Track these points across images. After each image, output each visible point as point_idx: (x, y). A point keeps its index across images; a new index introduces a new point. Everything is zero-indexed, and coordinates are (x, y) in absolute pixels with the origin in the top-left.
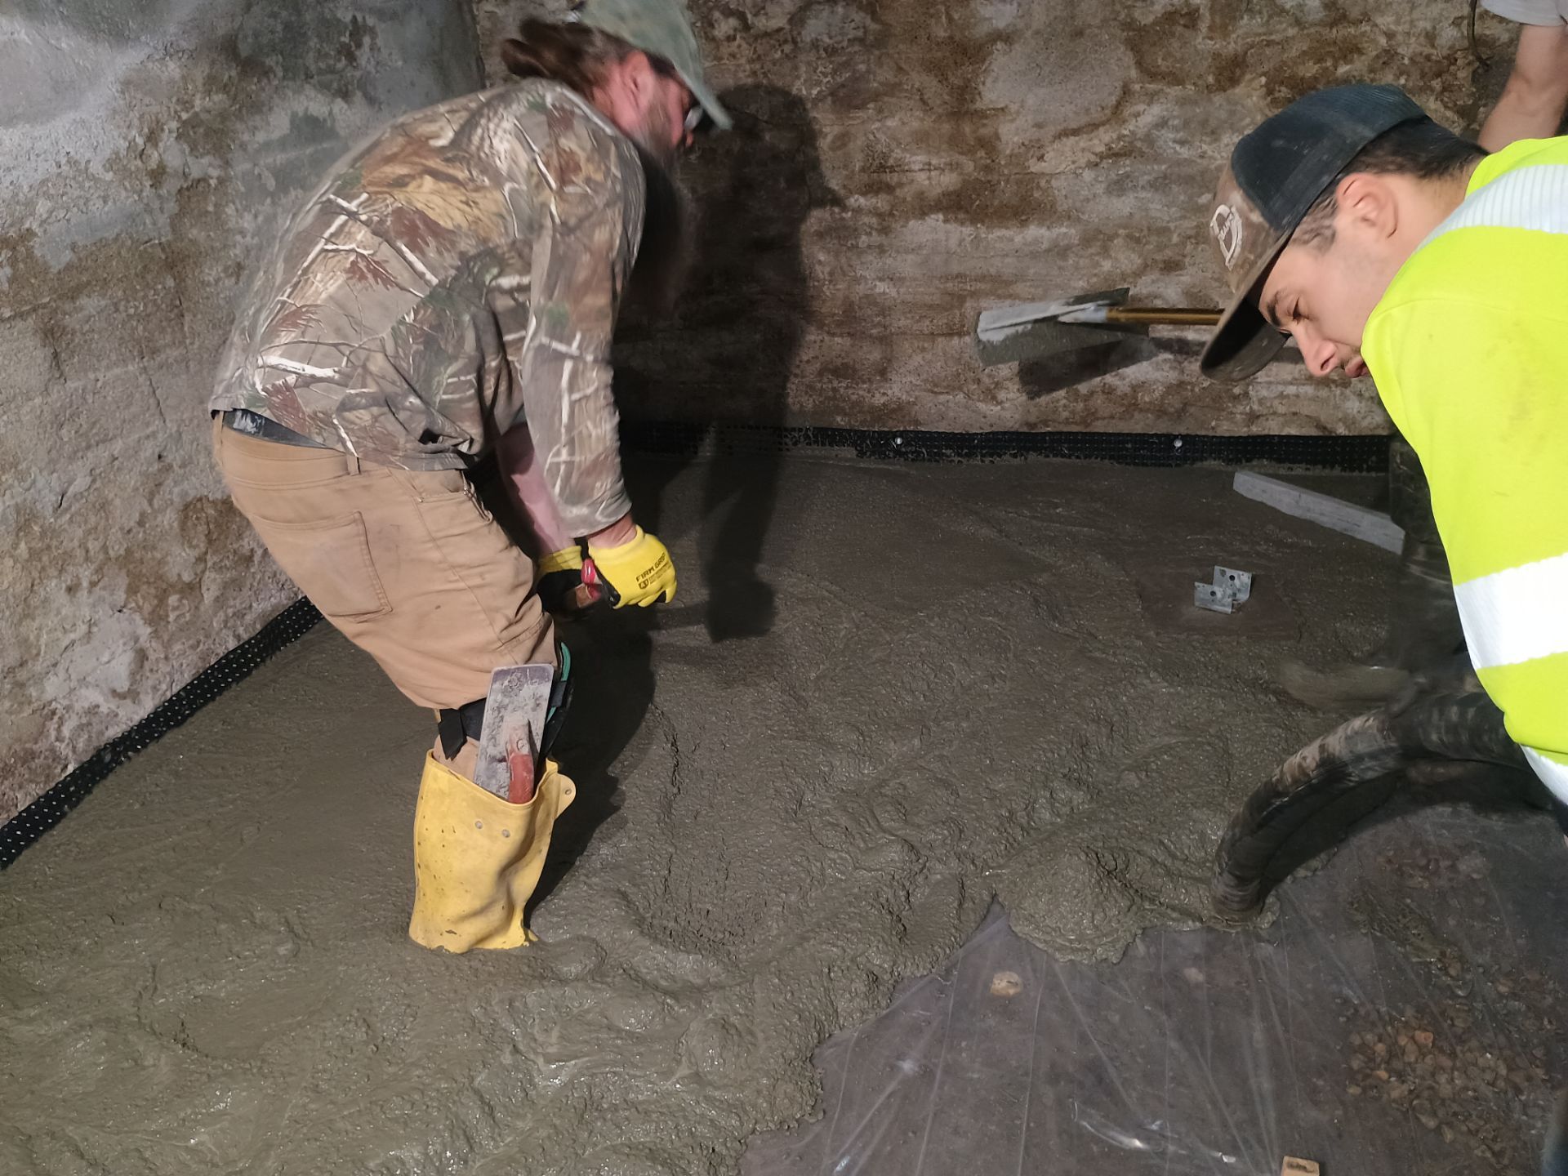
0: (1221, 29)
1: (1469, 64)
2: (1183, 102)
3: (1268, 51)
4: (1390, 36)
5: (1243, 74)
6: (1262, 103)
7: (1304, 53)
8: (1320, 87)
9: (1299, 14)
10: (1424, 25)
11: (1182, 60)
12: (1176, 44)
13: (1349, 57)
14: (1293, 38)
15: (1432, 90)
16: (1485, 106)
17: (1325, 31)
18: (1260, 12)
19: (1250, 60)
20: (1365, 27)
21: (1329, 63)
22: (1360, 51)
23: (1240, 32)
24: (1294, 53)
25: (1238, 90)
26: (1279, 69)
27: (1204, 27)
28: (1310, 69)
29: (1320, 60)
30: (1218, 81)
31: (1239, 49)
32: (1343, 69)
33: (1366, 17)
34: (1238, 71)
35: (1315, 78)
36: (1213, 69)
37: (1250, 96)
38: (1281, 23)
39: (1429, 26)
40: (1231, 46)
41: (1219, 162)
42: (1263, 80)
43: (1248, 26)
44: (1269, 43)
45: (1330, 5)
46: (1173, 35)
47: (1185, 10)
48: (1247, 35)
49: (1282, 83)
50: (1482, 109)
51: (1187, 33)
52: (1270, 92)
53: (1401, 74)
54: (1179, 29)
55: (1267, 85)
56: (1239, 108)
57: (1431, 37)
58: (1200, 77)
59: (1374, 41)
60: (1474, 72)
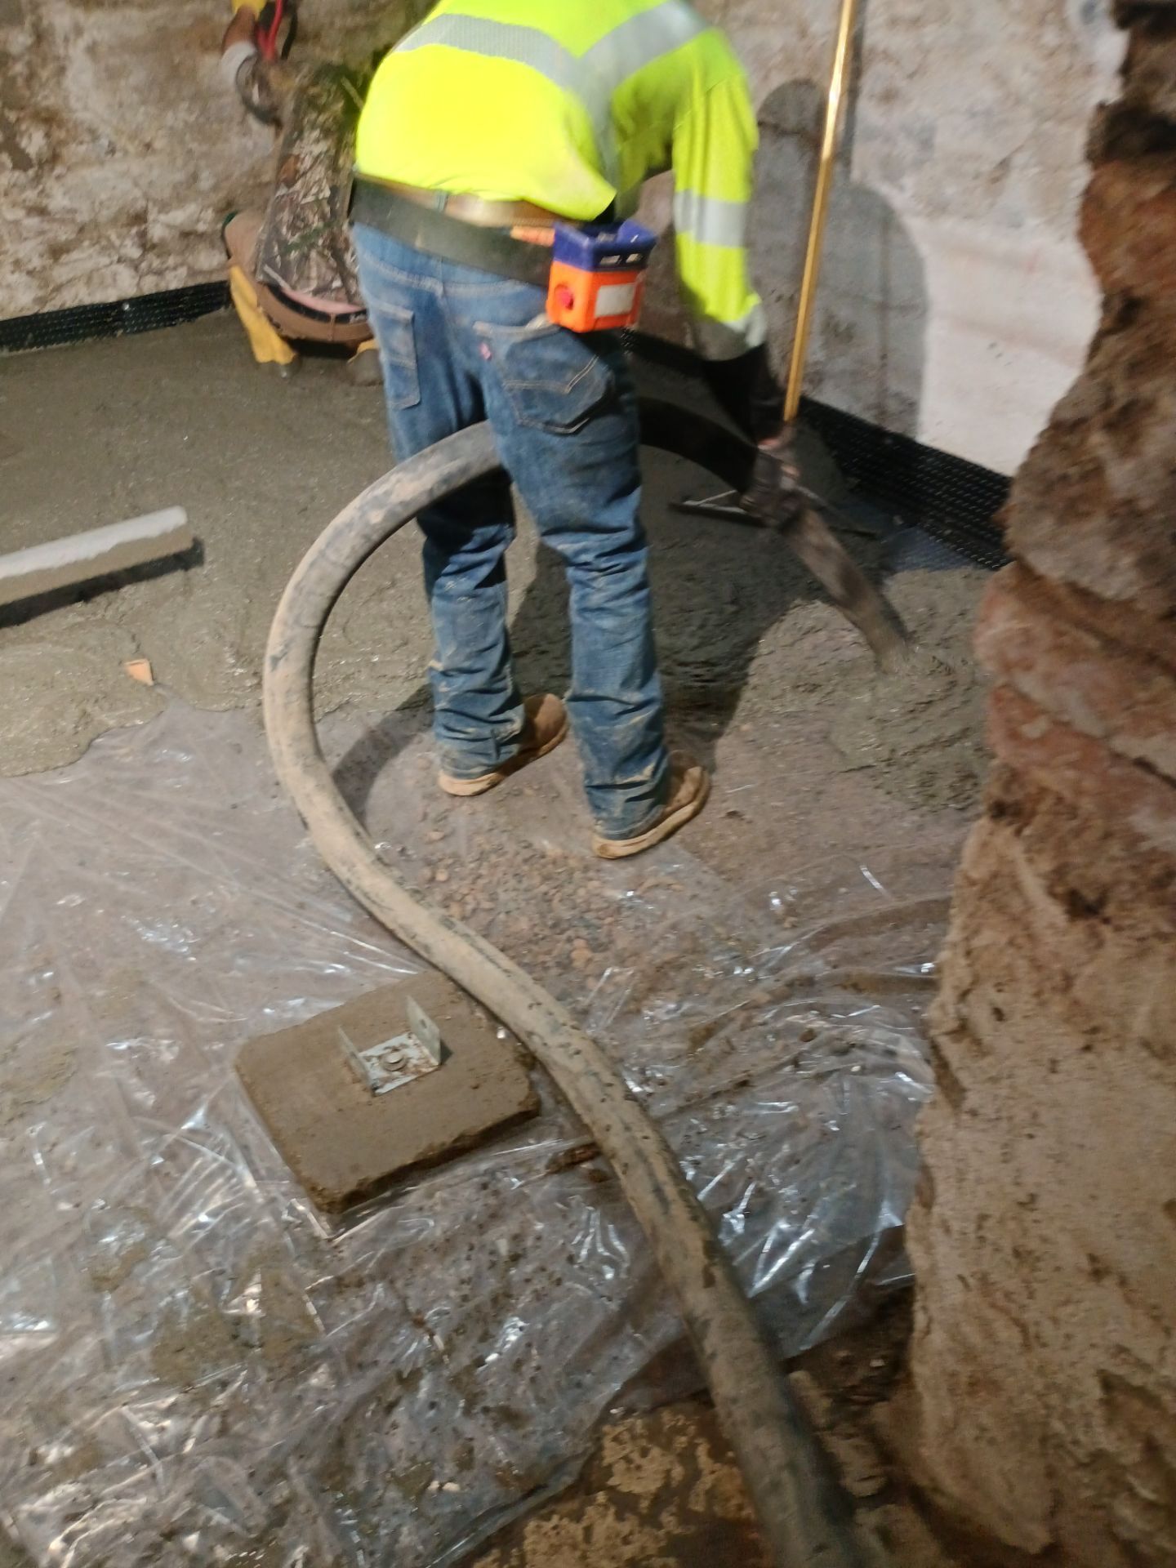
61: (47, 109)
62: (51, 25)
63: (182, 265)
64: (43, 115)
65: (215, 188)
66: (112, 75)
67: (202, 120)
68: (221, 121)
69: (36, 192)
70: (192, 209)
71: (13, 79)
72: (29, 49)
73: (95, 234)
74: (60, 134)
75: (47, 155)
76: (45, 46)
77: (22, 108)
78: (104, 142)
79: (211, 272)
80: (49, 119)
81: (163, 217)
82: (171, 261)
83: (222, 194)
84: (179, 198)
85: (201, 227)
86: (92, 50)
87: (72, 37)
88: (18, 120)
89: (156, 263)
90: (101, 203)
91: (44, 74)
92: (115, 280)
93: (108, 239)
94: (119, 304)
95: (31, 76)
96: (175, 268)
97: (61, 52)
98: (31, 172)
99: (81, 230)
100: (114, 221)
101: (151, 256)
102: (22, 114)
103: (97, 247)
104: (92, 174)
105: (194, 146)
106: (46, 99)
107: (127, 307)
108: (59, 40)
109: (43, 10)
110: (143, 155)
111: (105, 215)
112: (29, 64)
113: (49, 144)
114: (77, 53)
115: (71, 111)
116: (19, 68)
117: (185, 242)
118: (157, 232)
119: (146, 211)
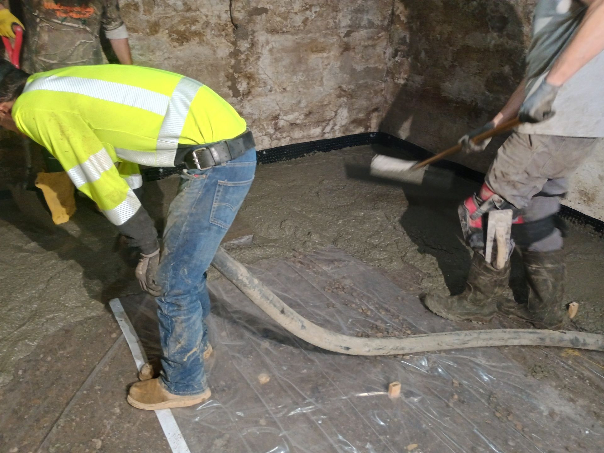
0: (148, 11)
1: (231, 26)
2: (139, 39)
3: (167, 20)
4: (207, 16)
5: (159, 29)
6: (168, 40)
7: (179, 22)
8: (187, 34)
9: (175, 7)
10: (216, 13)
11: (135, 23)
12: (132, 16)
13: (195, 23)
14: (174, 16)
15: (223, 36)
16: (239, 41)
17: (185, 13)
18: (161, 6)
19: (161, 24)
20: (198, 13)
21: (188, 25)
22: (198, 21)
23: (155, 12)
24: (176, 21)
25: (159, 35)
26: (172, 27)
27: (141, 9)
28: (182, 28)
29: (185, 25)
30: (151, 32)
31: (156, 19)
32: (193, 28)
33: (197, 9)
34: (157, 28)
35: (185, 31)
36: (148, 27)
37: (163, 37)
38: (169, 10)
39: (218, 13)
40: (153, 18)
41: (157, 62)
42: (167, 31)
43: (158, 11)
44: (167, 18)
45: (185, 4)
46: (130, 13)
47: (133, 3)
48: (158, 14)
49: (174, 32)
50: (238, 42)
51: (136, 12)
52: (170, 36)
53: (213, 29)
54: (132, 11)
55: (168, 33)
56: (160, 42)
57: (219, 17)
58: (144, 29)
59: (201, 18)
60: (234, 29)
61: (250, 74)
62: (258, 40)
63: (288, 136)
64: (249, 75)
65: (306, 107)
66: (277, 60)
67: (306, 79)
68: (313, 80)
69: (240, 106)
70: (296, 114)
71: (240, 61)
72: (248, 49)
73: (259, 124)
74: (253, 83)
75: (247, 91)
76: (254, 48)
77: (241, 73)
78: (269, 87)
79: (298, 139)
80: (250, 77)
81: (285, 118)
82: (284, 135)
83: (308, 109)
84: (292, 111)
85: (298, 122)
86: (271, 51)
87: (265, 45)
88: (239, 76)
89: (279, 135)
90: (263, 111)
91: (252, 59)
92: (262, 142)
93: (263, 125)
94: (262, 151)
95: (247, 59)
96: (285, 138)
97: (260, 51)
98: (239, 98)
99: (254, 122)
100: (266, 118)
101: (277, 133)
102: (240, 75)
103: (258, 129)
104: (261, 100)
105: (301, 89)
106: (250, 69)
107: (264, 153)
108: (260, 46)
109: (256, 34)
110: (282, 93)
111: (263, 116)
112: (247, 55)
113: (248, 87)
114: (265, 51)
115: (259, 74)
116: (243, 56)
117: (291, 127)
118: (281, 123)
119: (279, 115)
